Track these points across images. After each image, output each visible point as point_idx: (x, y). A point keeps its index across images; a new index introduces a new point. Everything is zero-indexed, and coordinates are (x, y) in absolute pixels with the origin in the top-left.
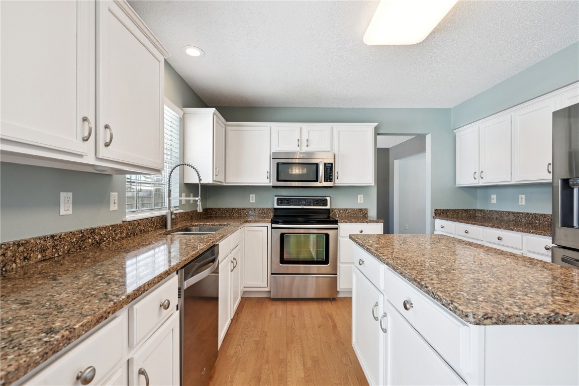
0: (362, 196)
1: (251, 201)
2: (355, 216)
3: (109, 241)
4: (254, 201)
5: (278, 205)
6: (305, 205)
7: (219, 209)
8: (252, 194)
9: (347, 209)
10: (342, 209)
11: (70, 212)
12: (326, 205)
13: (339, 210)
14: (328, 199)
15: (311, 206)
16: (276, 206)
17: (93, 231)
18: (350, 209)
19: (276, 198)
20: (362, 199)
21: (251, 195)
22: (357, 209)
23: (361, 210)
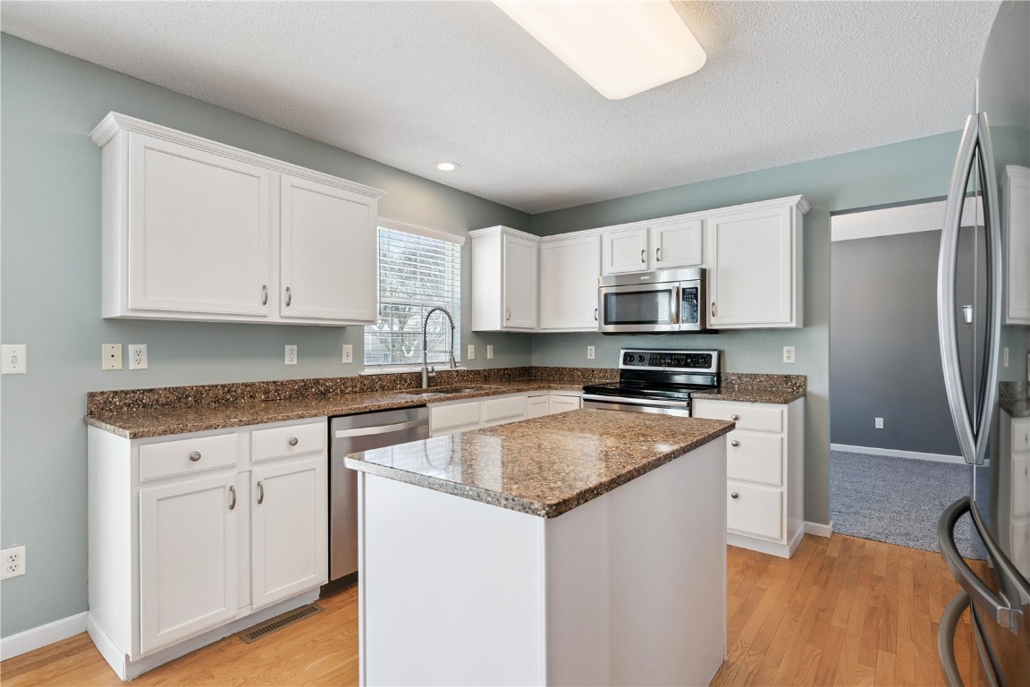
0: (792, 349)
1: (589, 357)
2: (774, 389)
3: (337, 394)
4: (593, 357)
5: (625, 363)
6: (669, 365)
7: (545, 368)
8: (591, 345)
9: (756, 376)
10: (747, 375)
11: (295, 362)
12: (709, 367)
13: (740, 376)
14: (714, 355)
15: (681, 366)
16: (621, 366)
17: (317, 382)
18: (763, 375)
19: (623, 352)
20: (793, 355)
21: (589, 347)
22: (779, 376)
23: (787, 378)
